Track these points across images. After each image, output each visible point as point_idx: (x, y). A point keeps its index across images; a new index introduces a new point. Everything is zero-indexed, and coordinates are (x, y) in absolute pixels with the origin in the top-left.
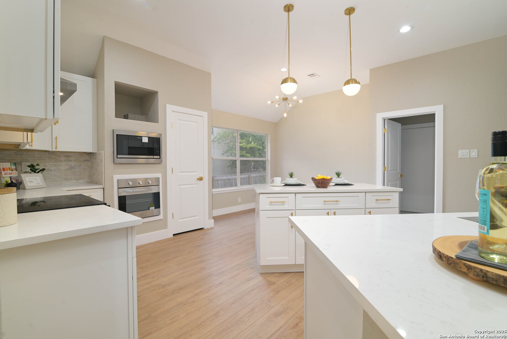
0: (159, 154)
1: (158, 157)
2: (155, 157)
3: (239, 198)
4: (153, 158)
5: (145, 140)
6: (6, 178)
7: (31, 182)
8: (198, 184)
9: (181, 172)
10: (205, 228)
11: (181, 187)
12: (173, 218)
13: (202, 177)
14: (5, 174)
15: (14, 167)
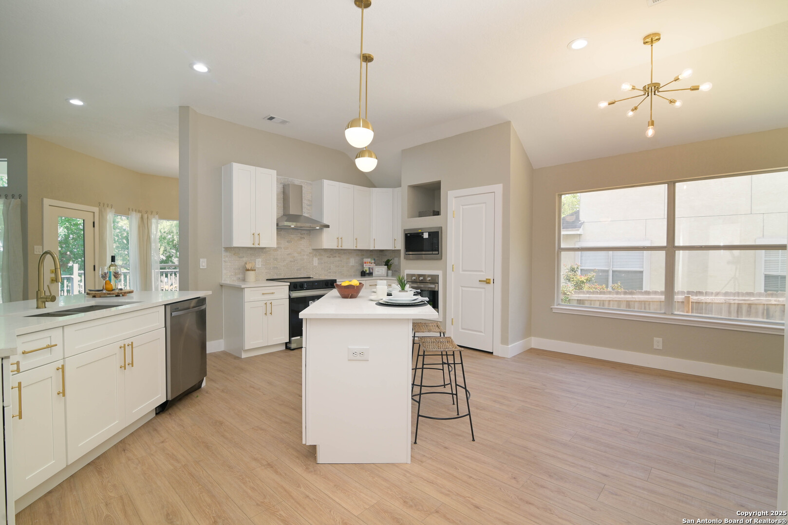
0: (438, 250)
1: (437, 252)
3: (654, 338)
4: (434, 254)
5: (426, 236)
6: (366, 268)
7: (378, 271)
8: (484, 288)
9: (463, 271)
10: (494, 354)
11: (464, 289)
12: (452, 324)
13: (490, 279)
14: (366, 265)
15: (373, 261)
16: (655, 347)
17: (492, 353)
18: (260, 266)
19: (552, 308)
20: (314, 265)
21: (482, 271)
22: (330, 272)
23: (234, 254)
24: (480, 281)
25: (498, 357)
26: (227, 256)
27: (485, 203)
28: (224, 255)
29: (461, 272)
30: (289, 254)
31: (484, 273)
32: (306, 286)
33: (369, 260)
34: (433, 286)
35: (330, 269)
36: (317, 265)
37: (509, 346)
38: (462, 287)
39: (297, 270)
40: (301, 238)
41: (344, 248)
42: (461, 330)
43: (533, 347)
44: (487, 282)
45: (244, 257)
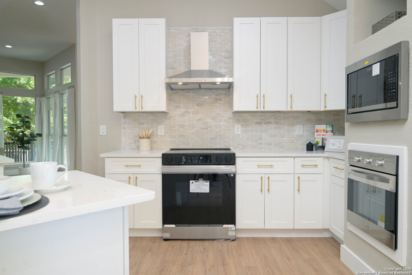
0: (396, 98)
1: (395, 104)
2: (388, 105)
4: (386, 109)
6: (318, 139)
7: (333, 144)
14: (318, 135)
15: (329, 129)
18: (163, 134)
20: (236, 133)
22: (261, 144)
23: (134, 120)
26: (126, 123)
28: (123, 122)
30: (200, 120)
32: (184, 160)
33: (323, 127)
35: (261, 139)
36: (240, 133)
39: (211, 139)
40: (217, 100)
41: (267, 109)
45: (144, 123)
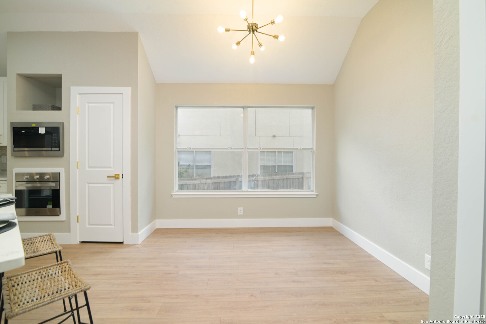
0: (58, 146)
1: (58, 149)
2: (53, 149)
3: (239, 208)
4: (51, 151)
5: (42, 131)
8: (113, 183)
9: (89, 167)
10: (124, 243)
11: (90, 185)
12: (78, 221)
13: (119, 175)
16: (239, 214)
17: (123, 243)
19: (172, 195)
21: (110, 167)
24: (108, 177)
25: (129, 246)
27: (113, 103)
29: (87, 169)
31: (113, 169)
34: (53, 184)
37: (139, 233)
38: (88, 183)
42: (88, 226)
43: (157, 227)
44: (116, 177)
